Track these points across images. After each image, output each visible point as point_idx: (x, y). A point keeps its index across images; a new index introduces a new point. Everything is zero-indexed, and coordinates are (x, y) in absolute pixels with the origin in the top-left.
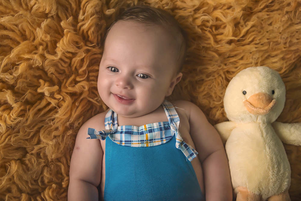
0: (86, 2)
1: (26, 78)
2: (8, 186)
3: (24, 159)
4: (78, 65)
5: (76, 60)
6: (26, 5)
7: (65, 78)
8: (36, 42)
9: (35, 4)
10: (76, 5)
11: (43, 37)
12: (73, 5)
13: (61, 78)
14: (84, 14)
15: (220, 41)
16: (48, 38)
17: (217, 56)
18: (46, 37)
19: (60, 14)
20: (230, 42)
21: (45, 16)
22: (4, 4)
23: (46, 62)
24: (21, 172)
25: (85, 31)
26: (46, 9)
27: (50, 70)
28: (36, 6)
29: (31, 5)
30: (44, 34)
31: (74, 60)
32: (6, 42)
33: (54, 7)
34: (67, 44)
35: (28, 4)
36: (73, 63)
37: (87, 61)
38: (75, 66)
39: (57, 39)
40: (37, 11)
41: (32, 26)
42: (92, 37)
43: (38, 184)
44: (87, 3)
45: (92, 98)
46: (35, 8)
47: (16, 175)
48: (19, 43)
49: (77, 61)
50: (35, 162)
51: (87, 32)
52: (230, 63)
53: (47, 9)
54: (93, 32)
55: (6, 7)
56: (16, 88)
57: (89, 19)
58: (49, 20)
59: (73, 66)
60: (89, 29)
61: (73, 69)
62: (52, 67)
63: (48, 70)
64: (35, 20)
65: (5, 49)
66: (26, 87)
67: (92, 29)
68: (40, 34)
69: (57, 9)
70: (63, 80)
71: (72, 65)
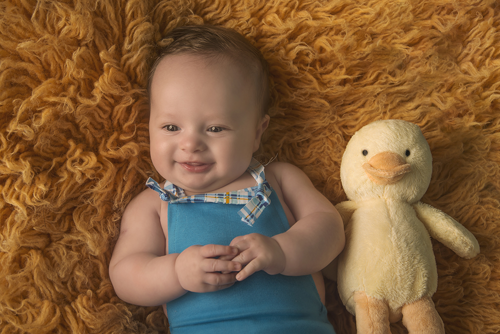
0: (134, 26)
1: (50, 131)
2: (24, 288)
3: (48, 249)
4: (123, 117)
5: (120, 108)
6: (53, 27)
7: (103, 136)
8: (64, 80)
9: (65, 25)
10: (119, 29)
11: (74, 73)
12: (116, 30)
13: (98, 136)
14: (131, 42)
15: (329, 82)
16: (82, 74)
17: (327, 104)
18: (78, 73)
19: (97, 42)
20: (344, 82)
21: (78, 43)
22: (22, 25)
23: (79, 109)
24: (43, 267)
25: (132, 67)
26: (79, 33)
27: (84, 121)
28: (66, 28)
29: (58, 28)
30: (76, 69)
31: (117, 108)
32: (23, 79)
33: (91, 31)
34: (109, 83)
35: (55, 26)
36: (115, 113)
37: (135, 112)
38: (117, 118)
39: (93, 78)
40: (67, 36)
41: (60, 58)
42: (141, 76)
43: (66, 288)
44: (135, 28)
45: (143, 169)
46: (64, 31)
47: (36, 272)
48: (39, 82)
49: (121, 110)
50: (64, 254)
51: (135, 69)
52: (347, 113)
53: (81, 32)
54: (143, 69)
55: (25, 29)
56: (35, 146)
57: (138, 50)
58: (83, 49)
59: (115, 117)
60: (138, 64)
61: (115, 122)
62: (86, 117)
63: (80, 121)
64: (64, 48)
65: (21, 89)
66: (49, 146)
67: (143, 64)
68: (71, 68)
69: (94, 34)
70: (101, 138)
71: (113, 117)
